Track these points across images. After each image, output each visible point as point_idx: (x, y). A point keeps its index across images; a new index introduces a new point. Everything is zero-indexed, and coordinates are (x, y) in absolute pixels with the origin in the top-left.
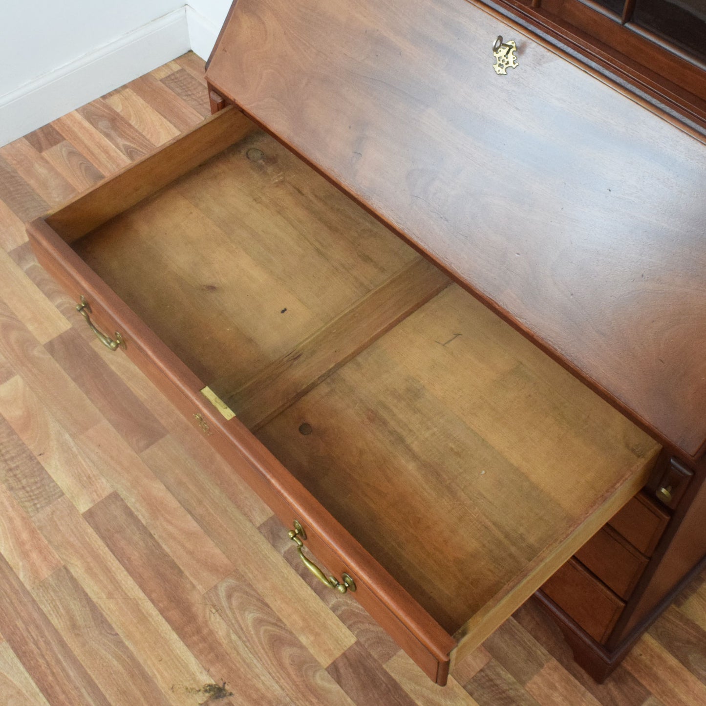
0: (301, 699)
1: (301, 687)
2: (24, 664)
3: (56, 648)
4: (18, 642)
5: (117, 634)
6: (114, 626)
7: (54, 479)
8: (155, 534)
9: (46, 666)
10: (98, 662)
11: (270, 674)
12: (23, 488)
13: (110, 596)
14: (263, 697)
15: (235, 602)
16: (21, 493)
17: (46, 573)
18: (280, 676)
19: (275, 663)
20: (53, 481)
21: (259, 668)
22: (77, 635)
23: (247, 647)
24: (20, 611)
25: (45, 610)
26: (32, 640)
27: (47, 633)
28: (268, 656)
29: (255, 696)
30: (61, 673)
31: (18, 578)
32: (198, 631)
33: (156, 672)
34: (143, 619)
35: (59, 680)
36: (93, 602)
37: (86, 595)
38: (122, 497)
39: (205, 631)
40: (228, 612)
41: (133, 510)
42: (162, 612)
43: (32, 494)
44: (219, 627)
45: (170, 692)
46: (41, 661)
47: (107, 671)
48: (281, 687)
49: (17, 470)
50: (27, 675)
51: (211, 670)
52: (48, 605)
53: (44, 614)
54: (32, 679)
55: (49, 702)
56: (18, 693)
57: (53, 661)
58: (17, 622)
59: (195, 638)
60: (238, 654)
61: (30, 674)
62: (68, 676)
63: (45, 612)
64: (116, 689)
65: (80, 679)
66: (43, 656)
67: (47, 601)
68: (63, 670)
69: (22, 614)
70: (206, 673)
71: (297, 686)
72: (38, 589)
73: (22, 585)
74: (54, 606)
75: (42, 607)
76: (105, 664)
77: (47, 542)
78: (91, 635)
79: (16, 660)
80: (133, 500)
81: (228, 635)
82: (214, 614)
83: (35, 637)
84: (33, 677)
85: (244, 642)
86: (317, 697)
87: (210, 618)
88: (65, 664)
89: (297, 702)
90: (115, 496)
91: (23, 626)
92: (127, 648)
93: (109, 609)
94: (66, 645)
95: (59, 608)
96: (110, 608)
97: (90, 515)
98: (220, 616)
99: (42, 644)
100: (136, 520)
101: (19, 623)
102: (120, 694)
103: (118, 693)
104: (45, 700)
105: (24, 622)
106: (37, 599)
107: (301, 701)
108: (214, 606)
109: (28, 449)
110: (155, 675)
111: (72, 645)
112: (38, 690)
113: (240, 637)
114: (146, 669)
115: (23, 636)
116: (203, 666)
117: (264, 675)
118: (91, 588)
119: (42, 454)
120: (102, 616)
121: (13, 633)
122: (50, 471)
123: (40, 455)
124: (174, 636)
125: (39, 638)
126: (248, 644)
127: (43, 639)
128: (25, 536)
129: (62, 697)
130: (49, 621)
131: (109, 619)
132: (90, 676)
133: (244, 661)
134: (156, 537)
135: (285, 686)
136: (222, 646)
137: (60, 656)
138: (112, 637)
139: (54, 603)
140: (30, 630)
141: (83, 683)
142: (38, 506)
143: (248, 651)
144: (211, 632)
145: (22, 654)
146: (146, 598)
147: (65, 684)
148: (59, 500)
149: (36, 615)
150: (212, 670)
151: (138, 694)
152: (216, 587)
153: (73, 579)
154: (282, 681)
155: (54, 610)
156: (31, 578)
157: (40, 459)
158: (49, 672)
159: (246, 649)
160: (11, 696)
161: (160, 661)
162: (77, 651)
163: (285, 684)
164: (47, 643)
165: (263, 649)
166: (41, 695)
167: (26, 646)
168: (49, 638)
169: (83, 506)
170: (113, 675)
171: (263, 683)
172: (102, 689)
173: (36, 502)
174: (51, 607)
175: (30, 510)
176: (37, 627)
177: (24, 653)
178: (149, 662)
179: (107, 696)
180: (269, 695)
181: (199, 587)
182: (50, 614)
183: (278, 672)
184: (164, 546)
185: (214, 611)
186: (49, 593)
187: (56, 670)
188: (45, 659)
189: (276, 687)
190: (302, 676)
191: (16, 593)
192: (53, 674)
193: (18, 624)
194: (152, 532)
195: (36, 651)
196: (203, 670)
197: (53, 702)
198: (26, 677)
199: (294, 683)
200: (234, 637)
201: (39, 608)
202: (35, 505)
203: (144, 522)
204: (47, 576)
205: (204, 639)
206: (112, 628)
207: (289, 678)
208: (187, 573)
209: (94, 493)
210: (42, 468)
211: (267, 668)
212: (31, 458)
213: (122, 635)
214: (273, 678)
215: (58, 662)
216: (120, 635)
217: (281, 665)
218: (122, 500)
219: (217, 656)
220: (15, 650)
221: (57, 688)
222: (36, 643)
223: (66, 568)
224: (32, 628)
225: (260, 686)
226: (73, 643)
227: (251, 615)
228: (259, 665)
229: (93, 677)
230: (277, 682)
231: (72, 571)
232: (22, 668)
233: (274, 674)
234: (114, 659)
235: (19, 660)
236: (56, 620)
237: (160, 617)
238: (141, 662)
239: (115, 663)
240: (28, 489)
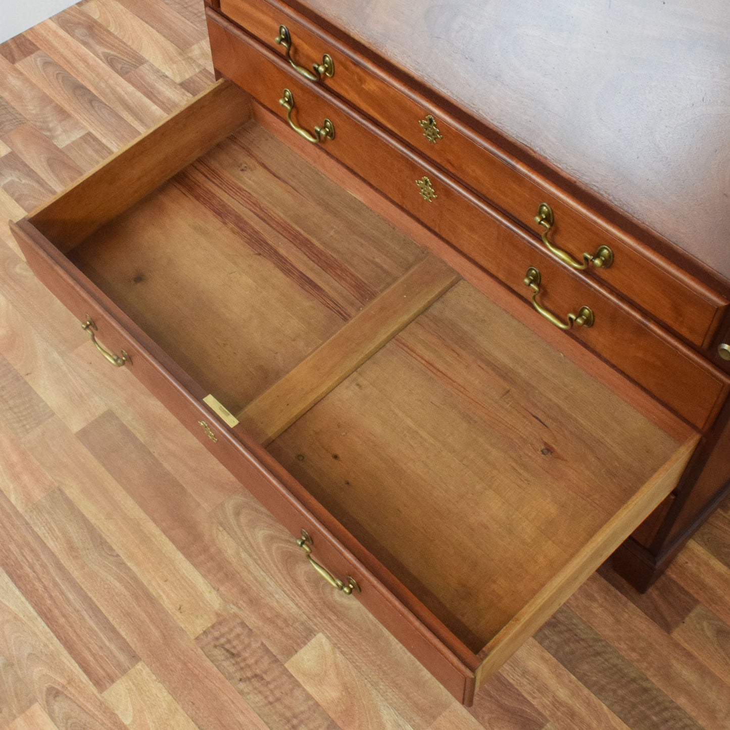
0: (319, 617)
1: (318, 604)
2: (19, 588)
3: (52, 570)
4: (12, 565)
5: (118, 555)
6: (114, 547)
7: (44, 398)
8: (154, 452)
9: (43, 590)
10: (98, 585)
11: (284, 591)
12: (11, 409)
13: (109, 516)
14: (278, 615)
15: (243, 520)
16: (9, 414)
17: (38, 495)
18: (295, 594)
19: (289, 580)
20: (43, 401)
21: (272, 586)
22: (75, 558)
23: (258, 565)
24: (13, 535)
25: (40, 533)
26: (27, 564)
27: (42, 557)
28: (282, 574)
29: (269, 615)
30: (60, 597)
31: (8, 501)
32: (205, 550)
33: (161, 593)
34: (145, 539)
35: (59, 604)
36: (91, 523)
37: (83, 516)
38: (117, 415)
39: (213, 550)
40: (236, 529)
41: (130, 428)
42: (165, 531)
43: (20, 415)
44: (228, 545)
45: (178, 613)
46: (38, 585)
47: (109, 593)
48: (297, 605)
49: (3, 390)
50: (23, 599)
51: (220, 589)
52: (43, 528)
53: (39, 536)
54: (29, 603)
55: (48, 626)
56: (15, 617)
57: (51, 585)
58: (10, 546)
59: (202, 557)
60: (249, 572)
61: (27, 599)
62: (68, 600)
63: (40, 535)
64: (119, 611)
65: (80, 602)
66: (40, 580)
67: (41, 523)
68: (62, 593)
69: (15, 538)
70: (216, 592)
71: (314, 604)
72: (31, 511)
73: (13, 507)
74: (49, 529)
75: (36, 529)
76: (106, 586)
77: (38, 464)
78: (90, 557)
79: (12, 585)
80: (130, 418)
81: (238, 553)
82: (221, 532)
83: (30, 561)
84: (30, 602)
85: (255, 560)
86: (336, 614)
87: (217, 536)
88: (63, 587)
89: (315, 620)
90: (109, 415)
91: (17, 550)
92: (129, 569)
93: (108, 530)
94: (64, 567)
95: (54, 530)
96: (110, 530)
97: (83, 435)
98: (229, 534)
99: (37, 567)
100: (134, 439)
101: (13, 547)
102: (124, 615)
103: (122, 615)
104: (43, 624)
105: (18, 546)
106: (31, 522)
107: (319, 619)
108: (221, 524)
109: (14, 369)
110: (160, 596)
111: (71, 568)
112: (35, 614)
113: (250, 555)
114: (151, 590)
115: (17, 559)
116: (212, 586)
117: (277, 593)
118: (88, 509)
119: (30, 374)
120: (101, 537)
121: (7, 557)
122: (40, 391)
123: (27, 375)
124: (179, 556)
125: (35, 562)
126: (259, 562)
127: (40, 563)
128: (15, 458)
129: (62, 621)
130: (45, 544)
131: (108, 541)
132: (90, 599)
133: (256, 580)
134: (156, 455)
135: (300, 603)
136: (231, 564)
137: (57, 579)
138: (112, 558)
139: (49, 526)
140: (25, 554)
141: (83, 606)
142: (28, 427)
143: (260, 569)
144: (219, 552)
145: (17, 578)
146: (148, 518)
147: (64, 607)
148: (50, 420)
149: (30, 538)
150: (222, 589)
151: (143, 616)
152: (222, 504)
153: (67, 500)
154: (298, 598)
155: (50, 532)
156: (24, 501)
157: (27, 378)
158: (46, 595)
159: (258, 567)
160: (8, 621)
161: (166, 581)
162: (76, 574)
163: (302, 602)
164: (43, 566)
165: (277, 566)
166: (39, 619)
167: (21, 571)
168: (45, 561)
169: (76, 425)
170: (116, 597)
171: (278, 602)
172: (104, 612)
173: (25, 422)
174: (45, 529)
175: (19, 431)
176: (32, 550)
177: (19, 577)
178: (154, 583)
179: (111, 619)
180: (284, 613)
181: (205, 505)
182: (45, 537)
183: (294, 590)
184: (165, 465)
185: (221, 529)
186: (44, 516)
187: (55, 593)
188: (42, 582)
189: (292, 605)
190: (319, 593)
191: (8, 516)
192: (51, 597)
193: (11, 548)
194: (152, 450)
195: (32, 575)
196: (212, 589)
197: (53, 626)
198: (22, 602)
199: (311, 600)
200: (244, 555)
201: (33, 531)
202: (24, 426)
203: (142, 440)
204: (40, 498)
205: (212, 558)
206: (111, 549)
207: (305, 595)
208: (190, 491)
209: (88, 412)
210: (30, 388)
211: (280, 585)
212: (18, 378)
213: (123, 557)
214: (287, 595)
215: (56, 585)
216: (121, 556)
217: (296, 582)
218: (117, 418)
219: (226, 575)
220: (10, 575)
221: (56, 612)
222: (32, 567)
223: (60, 490)
224: (27, 552)
225: (275, 604)
226: (72, 566)
227: (261, 532)
228: (272, 583)
229: (94, 600)
230: (293, 600)
231: (67, 492)
232: (17, 592)
233: (288, 592)
234: (116, 581)
235: (14, 585)
236: (52, 542)
237: (164, 537)
238: (145, 583)
239: (118, 584)
240: (16, 410)
